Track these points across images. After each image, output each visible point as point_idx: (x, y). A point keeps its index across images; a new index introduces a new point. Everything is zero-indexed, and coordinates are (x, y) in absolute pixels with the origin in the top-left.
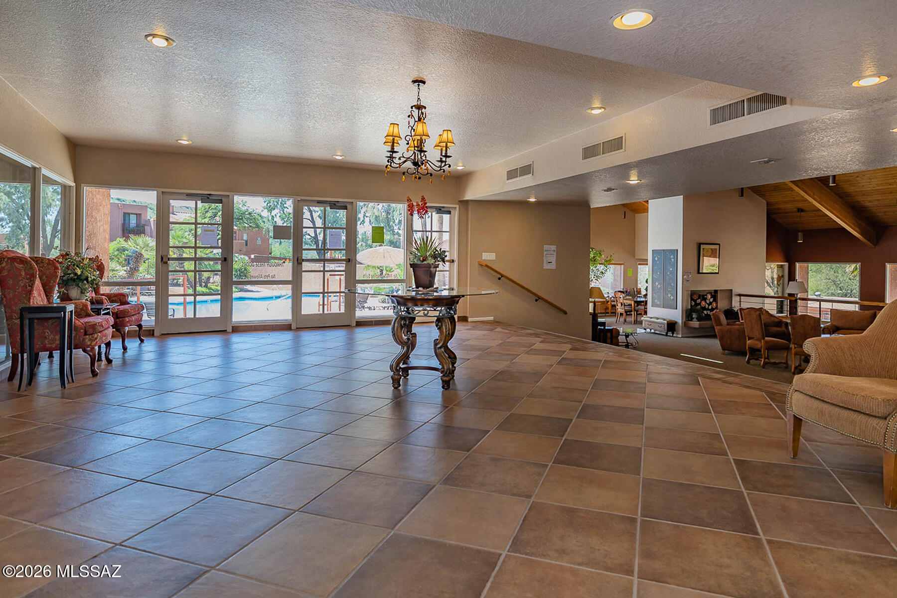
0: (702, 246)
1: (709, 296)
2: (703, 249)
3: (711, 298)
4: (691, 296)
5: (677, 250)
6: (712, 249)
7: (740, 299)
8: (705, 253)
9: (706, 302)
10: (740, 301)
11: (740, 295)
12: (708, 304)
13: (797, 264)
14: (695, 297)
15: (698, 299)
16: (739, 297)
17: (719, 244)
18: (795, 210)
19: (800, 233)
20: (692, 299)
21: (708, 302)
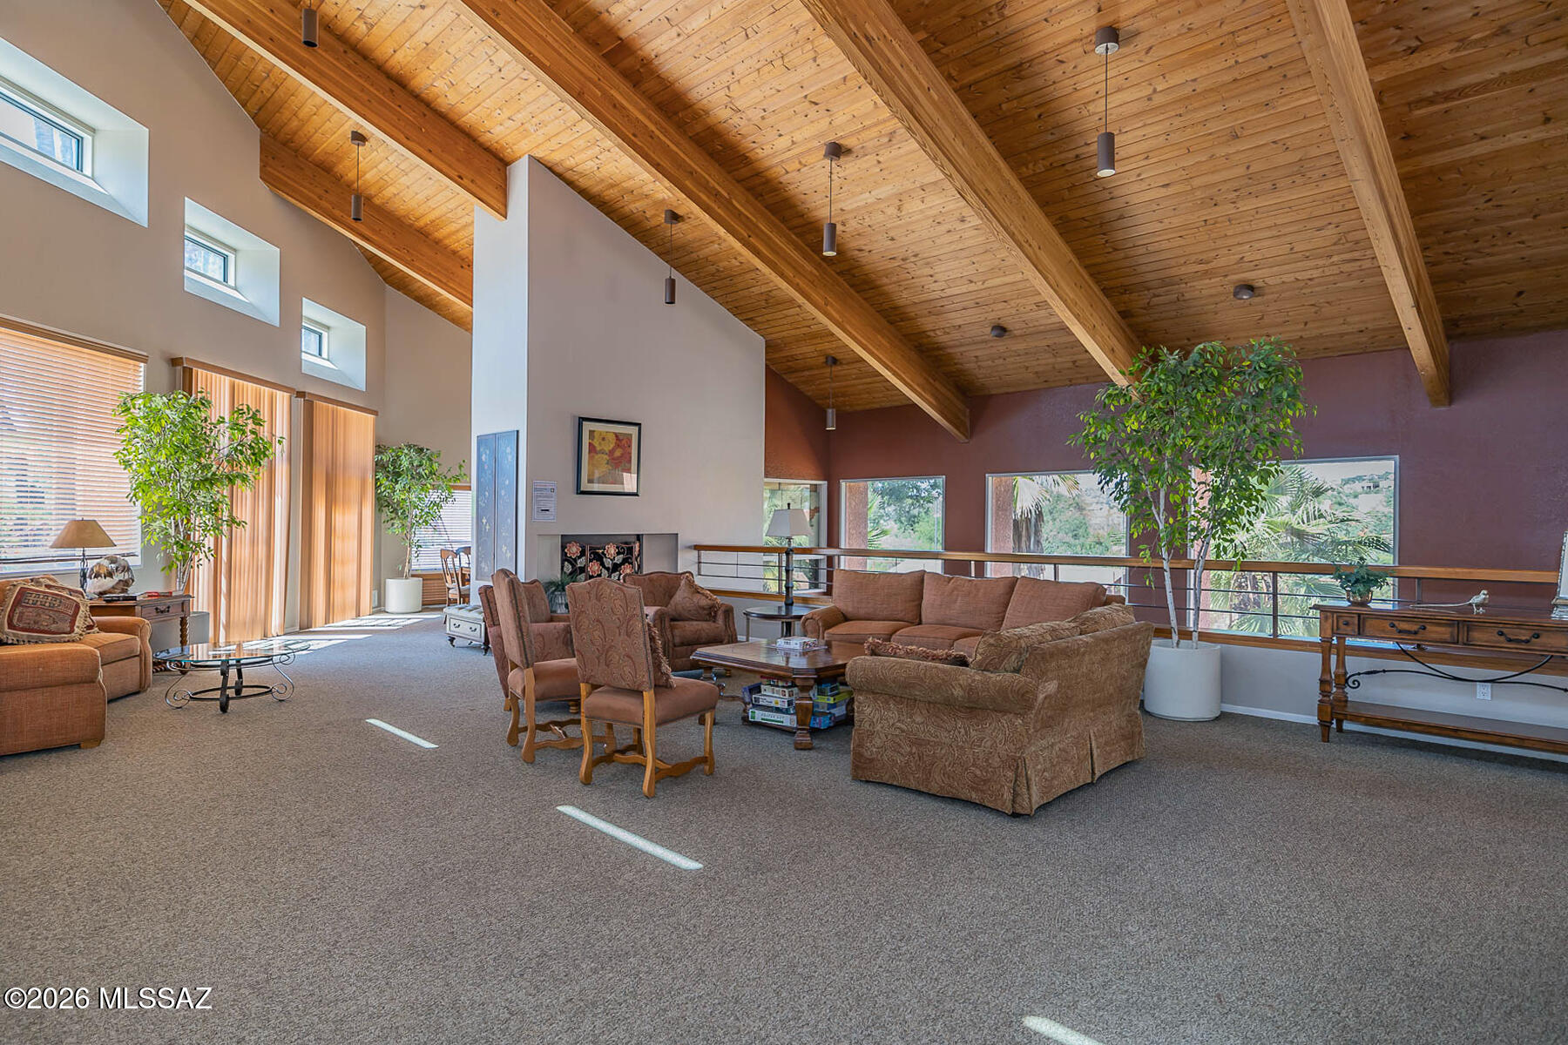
0: (587, 426)
1: (612, 550)
2: (592, 433)
3: (618, 553)
4: (563, 547)
5: (518, 432)
6: (617, 435)
7: (699, 557)
8: (596, 443)
9: (602, 564)
10: (700, 563)
11: (698, 548)
12: (608, 569)
13: (843, 484)
14: (574, 550)
15: (579, 557)
16: (696, 552)
17: (639, 425)
18: (822, 359)
19: (830, 411)
20: (565, 558)
21: (608, 563)
